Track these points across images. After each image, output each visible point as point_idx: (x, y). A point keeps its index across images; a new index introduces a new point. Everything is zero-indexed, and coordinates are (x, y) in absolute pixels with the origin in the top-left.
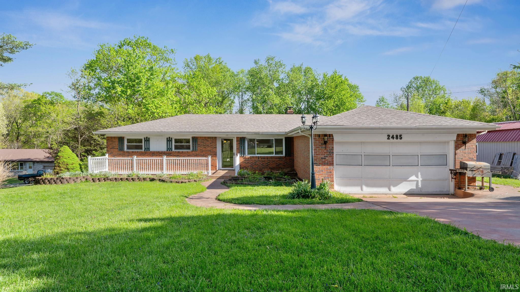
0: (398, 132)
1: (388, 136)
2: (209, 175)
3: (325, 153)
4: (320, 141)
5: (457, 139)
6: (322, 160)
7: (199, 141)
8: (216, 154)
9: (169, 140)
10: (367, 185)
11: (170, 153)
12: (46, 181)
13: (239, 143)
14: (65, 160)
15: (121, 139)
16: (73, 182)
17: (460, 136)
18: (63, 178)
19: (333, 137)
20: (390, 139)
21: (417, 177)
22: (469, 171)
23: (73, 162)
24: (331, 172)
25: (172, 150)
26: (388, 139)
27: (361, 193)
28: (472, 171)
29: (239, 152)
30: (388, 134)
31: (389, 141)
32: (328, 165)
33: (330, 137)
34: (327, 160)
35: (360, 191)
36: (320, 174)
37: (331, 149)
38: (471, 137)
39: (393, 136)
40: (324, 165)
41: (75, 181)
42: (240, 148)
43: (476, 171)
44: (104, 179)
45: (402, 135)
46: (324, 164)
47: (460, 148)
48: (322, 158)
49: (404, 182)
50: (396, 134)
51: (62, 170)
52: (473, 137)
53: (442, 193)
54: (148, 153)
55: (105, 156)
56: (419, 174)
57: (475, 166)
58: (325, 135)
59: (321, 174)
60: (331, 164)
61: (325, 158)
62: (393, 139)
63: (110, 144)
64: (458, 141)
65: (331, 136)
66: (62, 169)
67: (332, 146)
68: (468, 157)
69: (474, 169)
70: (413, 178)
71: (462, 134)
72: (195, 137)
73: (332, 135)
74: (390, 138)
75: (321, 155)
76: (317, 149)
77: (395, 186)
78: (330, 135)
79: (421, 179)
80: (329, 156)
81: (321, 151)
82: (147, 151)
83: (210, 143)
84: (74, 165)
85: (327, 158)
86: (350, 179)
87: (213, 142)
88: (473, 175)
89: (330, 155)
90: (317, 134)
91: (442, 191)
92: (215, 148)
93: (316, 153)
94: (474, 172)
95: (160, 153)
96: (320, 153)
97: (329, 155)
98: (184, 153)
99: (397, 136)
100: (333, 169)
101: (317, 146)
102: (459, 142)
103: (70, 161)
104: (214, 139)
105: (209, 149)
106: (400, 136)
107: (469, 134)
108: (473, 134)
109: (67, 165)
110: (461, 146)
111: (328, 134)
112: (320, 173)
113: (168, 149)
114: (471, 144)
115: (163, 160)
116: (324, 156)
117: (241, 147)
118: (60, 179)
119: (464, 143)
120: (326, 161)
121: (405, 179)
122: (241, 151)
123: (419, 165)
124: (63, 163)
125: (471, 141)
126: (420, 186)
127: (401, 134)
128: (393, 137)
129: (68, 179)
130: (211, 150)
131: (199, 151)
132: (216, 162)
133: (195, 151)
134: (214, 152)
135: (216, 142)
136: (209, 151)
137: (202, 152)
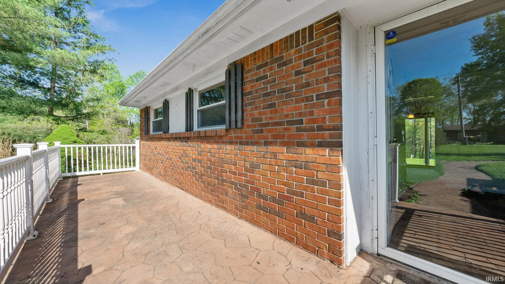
9: (190, 98)
15: (146, 111)
25: (193, 130)
82: (166, 133)
130: (300, 114)
131: (248, 126)
132: (338, 203)
133: (236, 127)
134: (320, 128)
135: (338, 53)
136: (291, 123)
137: (257, 132)
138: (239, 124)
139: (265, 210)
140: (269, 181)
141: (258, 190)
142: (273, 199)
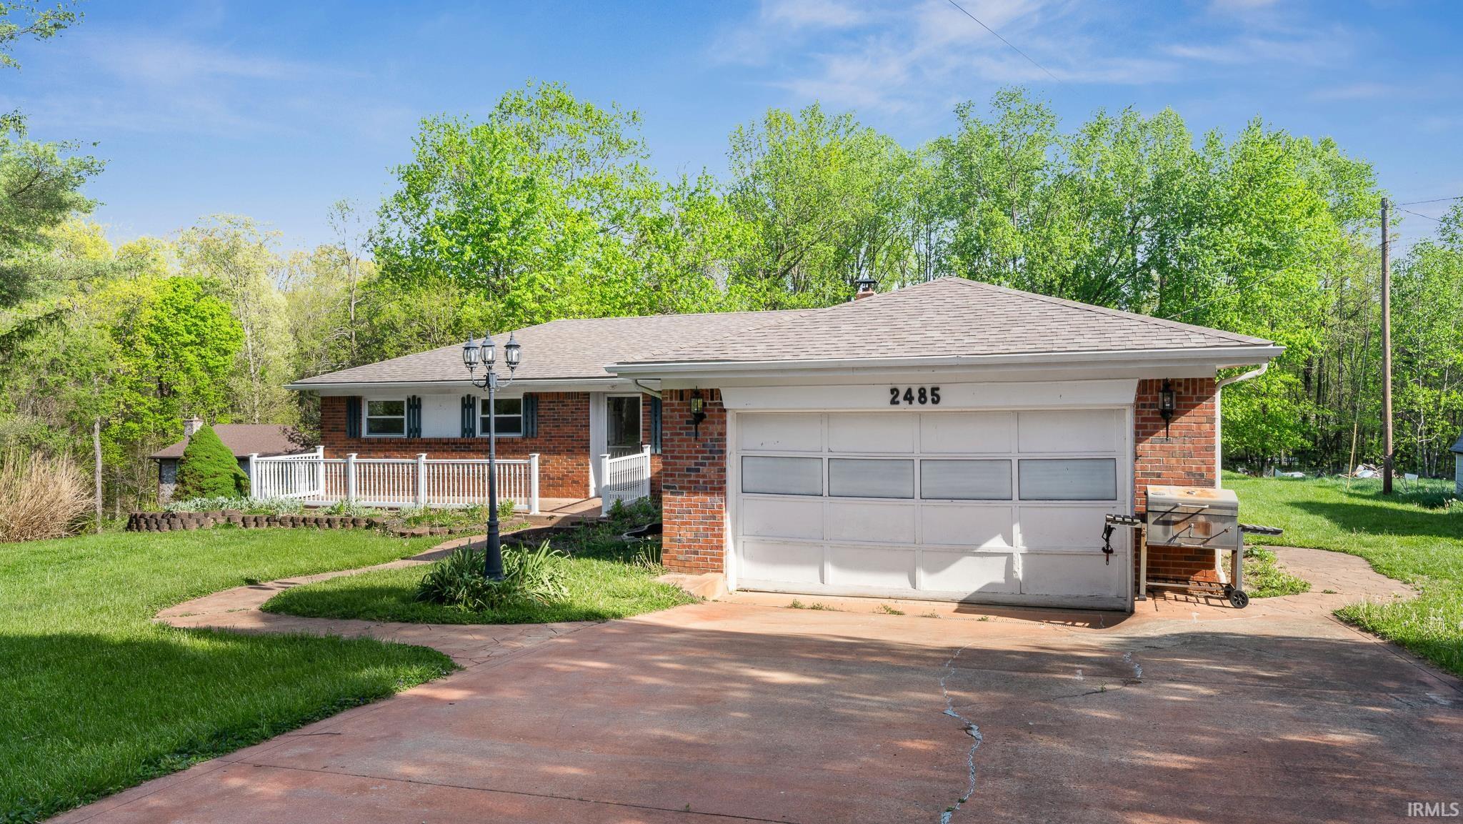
0: (928, 380)
1: (893, 391)
2: (532, 514)
3: (697, 452)
4: (685, 413)
5: (1138, 399)
6: (690, 476)
7: (543, 407)
8: (587, 448)
9: (468, 404)
10: (841, 564)
11: (469, 444)
12: (143, 521)
13: (650, 412)
14: (197, 465)
15: (352, 403)
16: (195, 527)
17: (1151, 387)
18: (174, 516)
19: (721, 399)
20: (898, 403)
21: (1009, 541)
22: (1155, 523)
23: (218, 469)
24: (714, 518)
25: (474, 435)
26: (894, 402)
27: (819, 592)
28: (1167, 523)
29: (650, 440)
30: (893, 386)
31: (895, 408)
32: (706, 494)
33: (712, 399)
34: (704, 476)
35: (816, 586)
36: (683, 523)
37: (717, 440)
38: (1194, 392)
39: (909, 391)
40: (696, 493)
41: (201, 523)
42: (653, 426)
43: (1183, 526)
44: (267, 520)
45: (938, 389)
46: (694, 488)
47: (1152, 434)
48: (688, 470)
49: (967, 561)
50: (919, 386)
51: (187, 492)
52: (1202, 390)
53: (1098, 604)
54: (414, 443)
55: (315, 451)
56: (1016, 528)
57: (1176, 506)
58: (697, 394)
59: (686, 523)
60: (718, 487)
61: (698, 470)
62: (911, 403)
63: (330, 418)
64: (1144, 406)
65: (714, 394)
66: (189, 488)
67: (719, 427)
68: (1183, 469)
69: (1174, 518)
70: (997, 544)
71: (1158, 381)
72: (531, 394)
73: (718, 391)
74: (900, 398)
75: (688, 458)
76: (676, 438)
77: (933, 569)
78: (712, 390)
79: (1023, 549)
80: (710, 464)
81: (688, 446)
82: (414, 436)
83: (572, 412)
84: (218, 479)
85: (703, 470)
86: (785, 543)
87: (579, 409)
88: (1170, 540)
89: (714, 458)
90: (676, 391)
91: (1100, 598)
92: (585, 426)
93: (673, 451)
94: (1173, 530)
95: (444, 444)
96: (684, 452)
97: (708, 458)
98: (504, 443)
99: (922, 393)
100: (720, 507)
101: (675, 428)
102: (1148, 413)
103: (209, 468)
104: (582, 399)
105: (567, 430)
106: (934, 390)
107: (1187, 380)
108: (1202, 380)
109: (201, 480)
110: (1157, 428)
111: (707, 390)
112: (683, 518)
113: (464, 430)
114: (1193, 419)
115: (417, 464)
116: (696, 464)
117: (656, 422)
118: (169, 516)
119: (1167, 416)
120: (701, 481)
121: (966, 548)
122: (656, 437)
123: (1016, 497)
124: (192, 473)
125: (1194, 406)
126: (1019, 573)
127: (936, 386)
128: (909, 397)
129: (185, 519)
130: (573, 433)
131: (541, 437)
132: (588, 472)
133: (532, 437)
134: (582, 440)
135: (589, 409)
136: (569, 437)
137: (548, 440)
138: (535, 435)
139: (553, 486)
140: (556, 468)
141: (548, 476)
142: (559, 478)
